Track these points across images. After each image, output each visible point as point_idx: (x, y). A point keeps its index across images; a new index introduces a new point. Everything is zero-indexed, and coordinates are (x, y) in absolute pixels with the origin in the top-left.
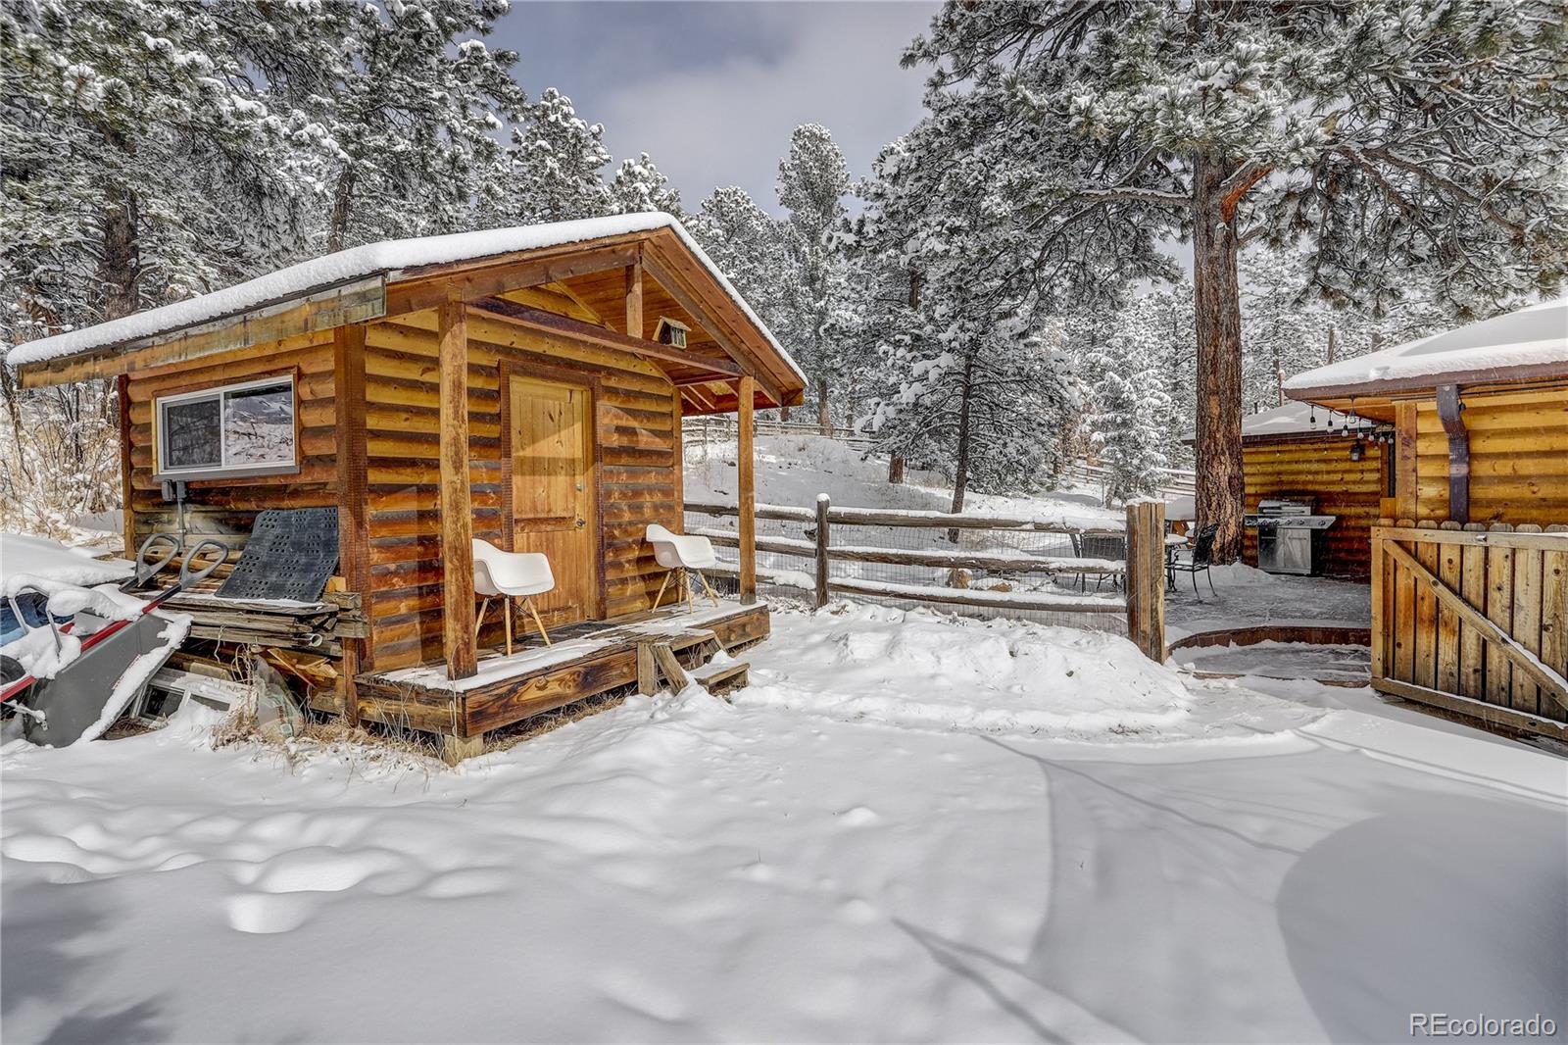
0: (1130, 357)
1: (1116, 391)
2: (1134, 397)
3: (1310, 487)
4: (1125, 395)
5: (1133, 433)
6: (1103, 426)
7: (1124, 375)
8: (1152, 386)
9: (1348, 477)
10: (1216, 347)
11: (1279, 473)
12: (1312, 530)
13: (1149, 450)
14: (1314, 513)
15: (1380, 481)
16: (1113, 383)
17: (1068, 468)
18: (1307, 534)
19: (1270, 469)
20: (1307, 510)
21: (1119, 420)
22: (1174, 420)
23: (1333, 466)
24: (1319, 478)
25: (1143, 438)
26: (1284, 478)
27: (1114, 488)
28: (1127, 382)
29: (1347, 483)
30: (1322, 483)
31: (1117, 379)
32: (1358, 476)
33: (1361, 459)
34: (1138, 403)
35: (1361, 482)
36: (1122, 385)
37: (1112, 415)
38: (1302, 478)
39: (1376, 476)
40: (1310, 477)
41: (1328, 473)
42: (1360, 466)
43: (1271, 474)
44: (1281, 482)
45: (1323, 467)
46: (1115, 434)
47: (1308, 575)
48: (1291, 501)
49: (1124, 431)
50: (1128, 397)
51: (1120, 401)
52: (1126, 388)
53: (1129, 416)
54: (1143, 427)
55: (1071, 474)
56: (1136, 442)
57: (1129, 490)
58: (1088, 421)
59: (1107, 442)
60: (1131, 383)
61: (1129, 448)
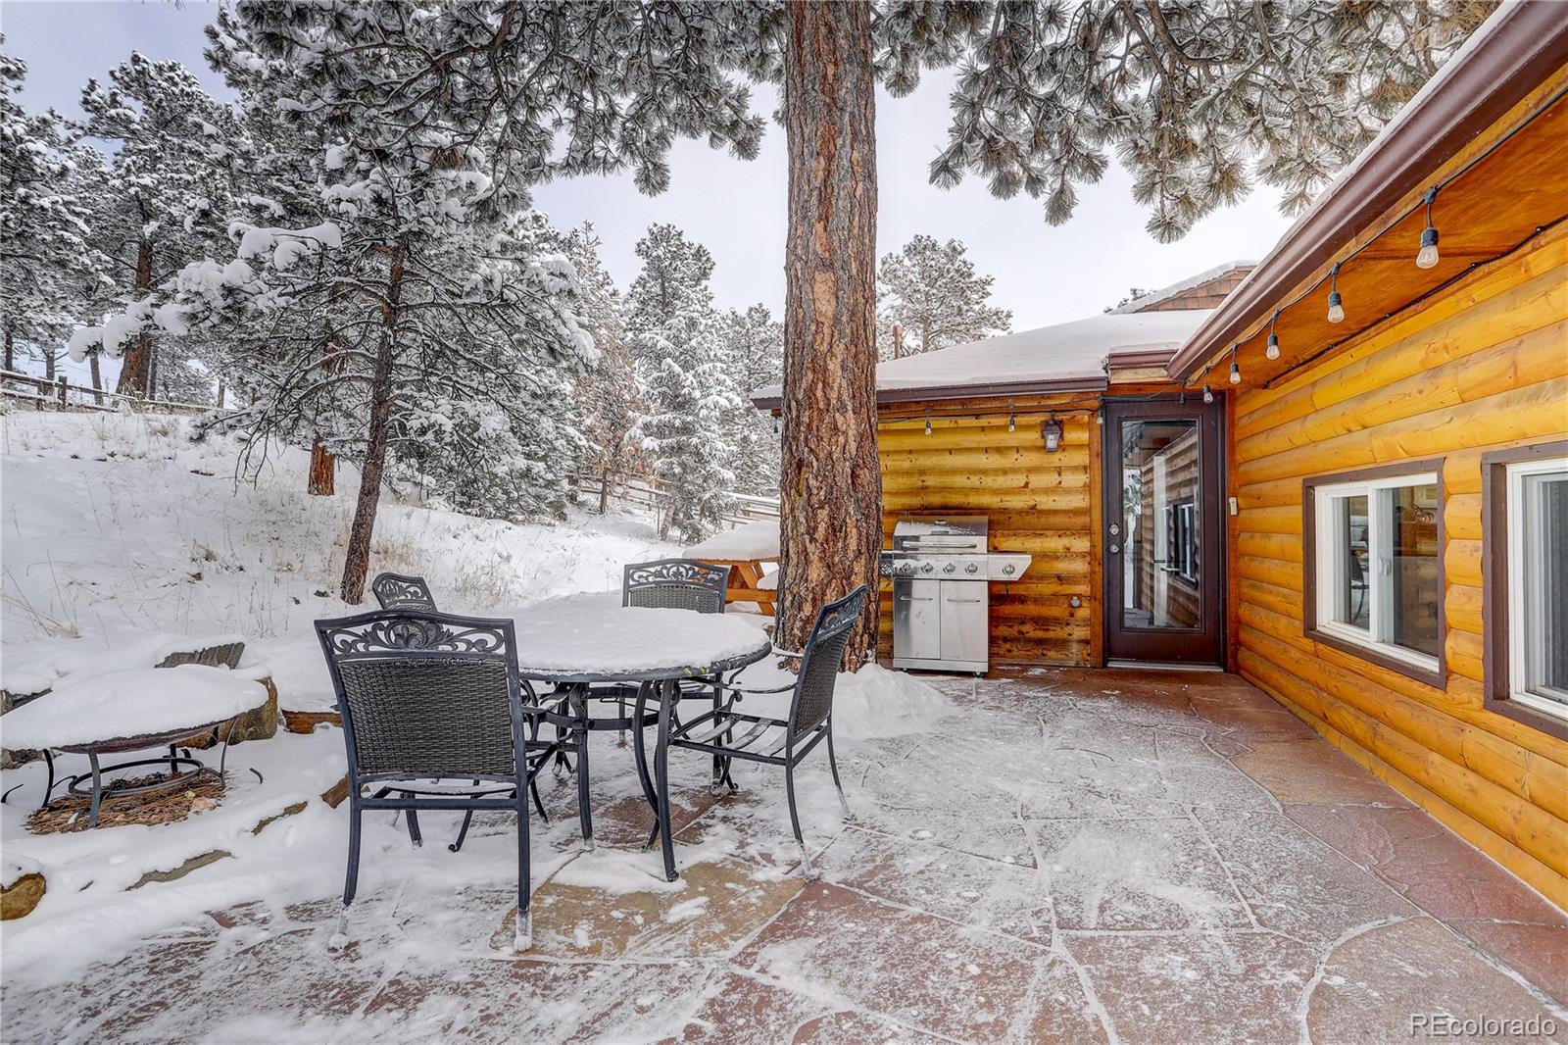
0: (693, 343)
1: (674, 382)
2: (697, 394)
3: (975, 500)
4: (686, 391)
5: (695, 440)
6: (660, 431)
7: (686, 367)
8: (719, 382)
9: (1036, 481)
10: (830, 159)
11: (922, 472)
12: (991, 583)
13: (714, 466)
14: (993, 549)
15: (1088, 488)
16: (672, 375)
17: (619, 490)
18: (982, 592)
19: (907, 464)
20: (981, 542)
21: (678, 423)
22: (745, 439)
23: (1008, 461)
24: (989, 481)
25: (707, 450)
26: (931, 481)
27: (671, 514)
28: (690, 375)
29: (1035, 492)
30: (995, 492)
31: (677, 369)
32: (1051, 479)
33: (1062, 447)
34: (701, 402)
35: (1057, 489)
36: (682, 377)
37: (669, 416)
38: (960, 481)
39: (1081, 479)
40: (975, 481)
41: (1005, 472)
42: (1055, 459)
43: (908, 473)
44: (924, 489)
45: (993, 461)
46: (672, 441)
47: (984, 675)
48: (949, 524)
49: (684, 438)
50: (690, 394)
51: (680, 399)
52: (688, 382)
53: (690, 418)
54: (708, 434)
55: (623, 497)
56: (698, 454)
57: (690, 517)
58: (640, 423)
59: (663, 451)
60: (694, 376)
61: (690, 461)
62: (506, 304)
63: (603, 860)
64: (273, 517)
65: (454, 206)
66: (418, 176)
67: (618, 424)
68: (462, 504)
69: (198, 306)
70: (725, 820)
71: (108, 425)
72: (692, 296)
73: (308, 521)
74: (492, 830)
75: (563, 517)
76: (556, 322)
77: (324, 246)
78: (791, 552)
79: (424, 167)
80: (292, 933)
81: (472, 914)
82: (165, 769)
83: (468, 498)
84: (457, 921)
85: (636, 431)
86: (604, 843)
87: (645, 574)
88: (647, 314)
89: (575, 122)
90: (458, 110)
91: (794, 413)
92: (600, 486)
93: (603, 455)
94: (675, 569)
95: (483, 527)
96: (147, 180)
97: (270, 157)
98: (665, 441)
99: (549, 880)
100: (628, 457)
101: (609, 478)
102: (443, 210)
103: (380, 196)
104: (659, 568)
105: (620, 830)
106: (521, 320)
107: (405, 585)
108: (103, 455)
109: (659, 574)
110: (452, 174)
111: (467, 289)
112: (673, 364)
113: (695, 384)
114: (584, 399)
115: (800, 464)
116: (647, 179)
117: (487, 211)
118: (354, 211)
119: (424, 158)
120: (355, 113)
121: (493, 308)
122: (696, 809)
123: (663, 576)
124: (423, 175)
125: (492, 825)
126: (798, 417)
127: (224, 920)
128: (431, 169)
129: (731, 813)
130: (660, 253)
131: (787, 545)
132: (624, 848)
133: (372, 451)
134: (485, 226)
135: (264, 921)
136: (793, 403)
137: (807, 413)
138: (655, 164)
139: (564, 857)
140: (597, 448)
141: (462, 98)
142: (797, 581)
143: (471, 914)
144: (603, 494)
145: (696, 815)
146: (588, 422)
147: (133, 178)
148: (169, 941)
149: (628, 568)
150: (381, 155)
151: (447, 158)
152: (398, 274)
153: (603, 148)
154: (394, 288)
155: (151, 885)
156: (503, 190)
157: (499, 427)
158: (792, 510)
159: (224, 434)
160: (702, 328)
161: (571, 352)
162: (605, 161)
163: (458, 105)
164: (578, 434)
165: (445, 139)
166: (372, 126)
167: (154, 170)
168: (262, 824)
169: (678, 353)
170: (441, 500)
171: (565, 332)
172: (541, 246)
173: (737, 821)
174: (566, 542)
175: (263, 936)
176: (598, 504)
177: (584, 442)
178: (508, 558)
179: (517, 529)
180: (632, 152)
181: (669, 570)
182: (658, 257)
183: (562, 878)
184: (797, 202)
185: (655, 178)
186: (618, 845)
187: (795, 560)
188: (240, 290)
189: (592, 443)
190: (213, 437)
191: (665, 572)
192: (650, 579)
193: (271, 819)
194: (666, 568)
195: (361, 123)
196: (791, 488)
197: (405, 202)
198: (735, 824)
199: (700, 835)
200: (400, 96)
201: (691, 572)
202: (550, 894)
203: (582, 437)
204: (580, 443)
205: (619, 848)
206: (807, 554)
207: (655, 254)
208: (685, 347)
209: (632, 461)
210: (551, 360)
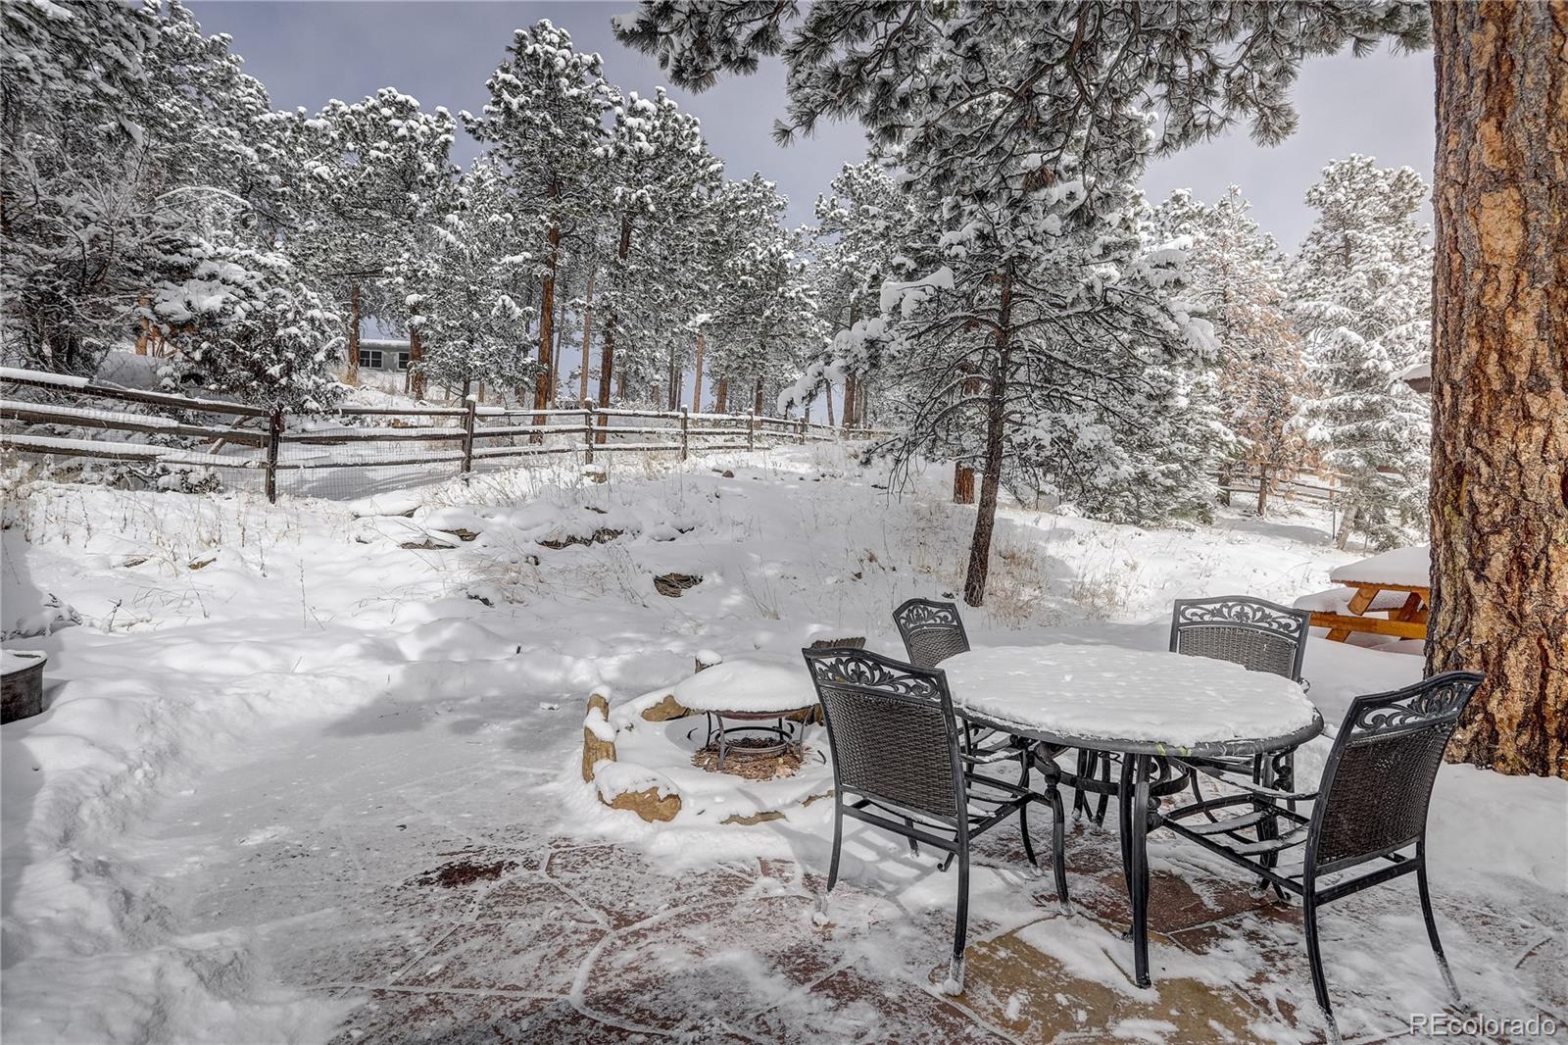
0: (1380, 302)
2: (1388, 366)
4: (1370, 363)
5: (1384, 425)
6: (1333, 417)
7: (1369, 333)
16: (1349, 346)
17: (1283, 488)
21: (1359, 405)
27: (1352, 515)
28: (1376, 344)
31: (1355, 337)
34: (1394, 376)
36: (1364, 347)
37: (1347, 397)
46: (1351, 428)
49: (1368, 423)
50: (1376, 367)
51: (1362, 375)
52: (1373, 352)
53: (1377, 398)
54: (1406, 415)
55: (1287, 495)
56: (1391, 439)
57: (1381, 520)
58: (1304, 409)
59: (1337, 441)
60: (1383, 344)
61: (1380, 450)
62: (1110, 308)
63: (1077, 931)
64: (922, 524)
65: (1053, 223)
66: (1013, 204)
67: (1277, 412)
68: (1092, 510)
69: (850, 360)
70: (1252, 936)
71: (822, 452)
72: (1377, 242)
73: (949, 528)
74: (986, 860)
75: (1206, 520)
76: (1162, 318)
77: (939, 290)
78: (1444, 592)
79: (1017, 194)
80: (799, 897)
81: (929, 938)
82: (775, 736)
83: (1097, 504)
84: (913, 939)
85: (1298, 420)
86: (1088, 913)
87: (1200, 612)
88: (1324, 274)
89: (1167, 96)
90: (1044, 130)
91: (1448, 401)
92: (1257, 484)
93: (1257, 450)
94: (1238, 608)
95: (1109, 532)
96: (853, 258)
97: (915, 219)
98: (1339, 429)
99: (1014, 931)
100: (1293, 449)
101: (1269, 473)
102: (1040, 230)
103: (982, 232)
104: (1218, 606)
105: (1114, 904)
106: (1127, 322)
107: (934, 610)
108: (819, 476)
109: (1218, 613)
110: (1042, 193)
111: (1069, 300)
112: (1349, 333)
113: (1384, 353)
114: (1233, 388)
115: (1460, 473)
116: (1267, 128)
117: (1083, 218)
118: (961, 251)
119: (1017, 186)
120: (955, 166)
121: (1097, 313)
122: (1219, 909)
123: (1224, 617)
124: (1020, 201)
125: (989, 855)
126: (1455, 405)
127: (765, 869)
128: (1024, 194)
129: (1265, 929)
130: (1339, 196)
131: (1438, 582)
132: (1107, 927)
133: (989, 465)
134: (1083, 234)
135: (787, 880)
136: (1447, 388)
137: (1470, 399)
138: (1272, 109)
139: (1039, 913)
140: (1249, 442)
141: (1046, 117)
142: (1453, 634)
143: (927, 938)
144: (1262, 493)
145: (1216, 917)
146: (1239, 413)
147: (844, 260)
148: (730, 871)
149: (1178, 603)
150: (981, 196)
151: (1039, 179)
152: (1007, 299)
153: (1204, 113)
154: (1005, 314)
155: (734, 824)
156: (1095, 193)
157: (1094, 437)
158: (1446, 534)
159: (883, 457)
160: (1393, 281)
161: (1184, 347)
162: (1209, 126)
163: (1044, 124)
164: (1224, 428)
165: (1033, 161)
166: (968, 173)
167: (857, 249)
168: (811, 799)
169: (1357, 319)
170: (1071, 506)
171: (1172, 327)
172: (1182, 227)
173: (1267, 943)
174: (1205, 550)
175: (780, 892)
176: (1256, 503)
177: (1231, 437)
178: (1134, 568)
179: (1148, 535)
180: (1242, 104)
181: (1230, 608)
182: (1337, 201)
183: (1025, 935)
184: (1448, 103)
185: (1276, 124)
186: (1103, 920)
187: (1451, 603)
188: (878, 340)
189: (1241, 438)
190: (875, 459)
191: (1225, 610)
192: (1207, 618)
193: (817, 797)
194: (1227, 606)
195: (960, 174)
196: (1444, 504)
197: (1003, 231)
198: (1263, 946)
199: (1208, 944)
200: (989, 138)
201: (1259, 615)
202: (1007, 948)
203: (1228, 431)
204: (1227, 439)
205: (1101, 924)
206: (1471, 596)
207: (1331, 199)
208: (1368, 309)
209: (1298, 454)
210: (1167, 357)
